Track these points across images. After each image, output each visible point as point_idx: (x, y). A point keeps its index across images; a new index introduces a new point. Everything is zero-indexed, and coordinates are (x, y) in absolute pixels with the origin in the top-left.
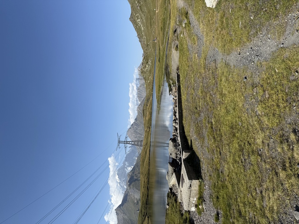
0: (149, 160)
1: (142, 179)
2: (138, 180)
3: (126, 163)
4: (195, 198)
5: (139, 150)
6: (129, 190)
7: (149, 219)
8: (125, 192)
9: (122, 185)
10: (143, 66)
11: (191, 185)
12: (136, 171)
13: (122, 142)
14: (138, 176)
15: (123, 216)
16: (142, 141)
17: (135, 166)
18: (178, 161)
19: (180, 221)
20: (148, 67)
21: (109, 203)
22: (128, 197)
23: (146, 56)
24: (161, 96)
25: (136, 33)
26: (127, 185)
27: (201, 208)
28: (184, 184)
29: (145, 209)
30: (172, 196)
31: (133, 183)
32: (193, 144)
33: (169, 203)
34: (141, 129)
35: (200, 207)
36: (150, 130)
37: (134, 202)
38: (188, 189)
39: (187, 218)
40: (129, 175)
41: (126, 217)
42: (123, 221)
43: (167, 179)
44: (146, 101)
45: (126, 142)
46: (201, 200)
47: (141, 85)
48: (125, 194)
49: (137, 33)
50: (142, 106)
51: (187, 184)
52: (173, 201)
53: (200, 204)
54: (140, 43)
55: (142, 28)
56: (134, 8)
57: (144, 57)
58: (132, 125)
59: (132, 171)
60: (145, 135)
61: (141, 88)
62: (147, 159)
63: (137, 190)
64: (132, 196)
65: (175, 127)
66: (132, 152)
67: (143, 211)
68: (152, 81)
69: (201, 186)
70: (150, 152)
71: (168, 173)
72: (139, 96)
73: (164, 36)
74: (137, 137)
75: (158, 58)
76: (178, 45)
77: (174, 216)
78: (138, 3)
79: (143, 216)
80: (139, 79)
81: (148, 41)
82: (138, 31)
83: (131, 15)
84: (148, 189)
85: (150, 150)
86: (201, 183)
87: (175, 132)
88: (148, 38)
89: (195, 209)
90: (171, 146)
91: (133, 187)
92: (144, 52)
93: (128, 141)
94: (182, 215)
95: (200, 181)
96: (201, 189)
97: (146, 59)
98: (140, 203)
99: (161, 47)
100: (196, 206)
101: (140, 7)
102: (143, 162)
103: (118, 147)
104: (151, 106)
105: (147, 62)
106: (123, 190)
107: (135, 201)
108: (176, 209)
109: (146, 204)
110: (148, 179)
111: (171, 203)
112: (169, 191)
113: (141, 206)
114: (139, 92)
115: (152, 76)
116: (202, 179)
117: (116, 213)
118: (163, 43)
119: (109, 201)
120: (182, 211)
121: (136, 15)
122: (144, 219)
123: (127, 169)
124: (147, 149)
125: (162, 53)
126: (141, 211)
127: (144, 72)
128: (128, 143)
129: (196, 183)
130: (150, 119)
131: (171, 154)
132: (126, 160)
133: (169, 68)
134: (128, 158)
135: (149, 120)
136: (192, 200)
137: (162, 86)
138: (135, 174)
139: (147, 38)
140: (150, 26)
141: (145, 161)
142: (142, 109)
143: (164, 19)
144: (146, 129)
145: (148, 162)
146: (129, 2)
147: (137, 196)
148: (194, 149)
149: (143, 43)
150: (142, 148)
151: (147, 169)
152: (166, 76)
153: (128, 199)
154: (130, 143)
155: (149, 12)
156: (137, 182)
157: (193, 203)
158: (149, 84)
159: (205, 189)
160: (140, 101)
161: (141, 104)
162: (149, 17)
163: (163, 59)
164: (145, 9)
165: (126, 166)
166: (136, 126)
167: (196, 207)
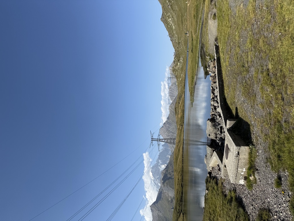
0: (183, 157)
1: (176, 176)
2: (172, 179)
3: (160, 161)
4: (244, 169)
5: (172, 148)
6: (163, 188)
7: (184, 216)
8: (159, 189)
9: (156, 182)
10: (174, 64)
11: (238, 153)
12: (169, 169)
13: (155, 140)
14: (172, 175)
15: (158, 213)
16: (174, 139)
17: (168, 164)
18: (218, 141)
19: (223, 202)
20: (180, 64)
21: (143, 198)
22: (162, 195)
23: (178, 54)
24: (194, 87)
25: (167, 32)
26: (161, 182)
27: (252, 180)
28: (230, 154)
29: (180, 206)
30: (212, 180)
31: (167, 181)
32: (238, 111)
33: (208, 188)
34: (174, 127)
35: (252, 178)
36: (183, 128)
37: (168, 200)
38: (235, 157)
39: (232, 198)
40: (163, 173)
41: (161, 214)
42: (157, 218)
43: (205, 163)
44: (178, 99)
45: (159, 140)
46: (253, 170)
47: (173, 84)
48: (159, 191)
49: (169, 32)
50: (174, 105)
51: (234, 152)
52: (214, 184)
53: (251, 175)
54: (171, 42)
55: (174, 27)
56: (165, 8)
57: (176, 55)
58: (165, 123)
59: (166, 169)
60: (178, 133)
61: (173, 87)
62: (180, 157)
63: (171, 189)
64: (166, 194)
65: (214, 105)
66: (165, 151)
67: (178, 208)
68: (184, 79)
69: (252, 153)
70: (183, 149)
71: (206, 156)
72: (171, 95)
73: (197, 23)
74: (169, 136)
75: (191, 48)
76: (216, 13)
77: (216, 199)
78: (169, 2)
79: (178, 213)
80: (171, 78)
81: (180, 39)
82: (169, 30)
83: (162, 15)
84: (182, 186)
85: (183, 147)
86: (251, 150)
87: (213, 111)
88: (180, 36)
89: (244, 182)
90: (209, 127)
91: (167, 185)
92: (175, 51)
93: (161, 139)
94: (226, 196)
95: (250, 148)
96: (251, 157)
97: (178, 57)
98: (174, 202)
99: (194, 36)
100: (246, 178)
101: (171, 6)
102: (177, 159)
103: (152, 145)
104: (183, 103)
105: (179, 60)
106: (157, 188)
107: (170, 199)
108: (218, 192)
109: (181, 201)
110: (182, 176)
111: (211, 186)
112: (208, 175)
113: (176, 203)
114: (170, 91)
115: (184, 73)
116: (253, 145)
117: (151, 209)
118: (196, 32)
119: (144, 197)
120: (225, 192)
121: (167, 15)
122: (179, 215)
123: (160, 167)
124: (180, 147)
125: (195, 42)
126: (176, 208)
127: (175, 70)
128: (161, 140)
129: (245, 150)
130: (183, 117)
131: (209, 135)
132: (159, 158)
133: (205, 47)
134: (161, 156)
135: (181, 117)
136: (240, 171)
137: (196, 76)
138: (168, 172)
139: (178, 36)
140: (181, 24)
141: (179, 159)
142: (174, 107)
143: (197, 6)
144: (178, 127)
145: (181, 160)
146: (160, 2)
147: (171, 194)
148: (240, 116)
149: (175, 42)
150: (175, 146)
151: (181, 167)
152: (201, 58)
153: (162, 197)
154: (163, 140)
155: (180, 10)
156: (170, 180)
157: (242, 175)
158: (180, 82)
159: (258, 156)
160: (171, 100)
161: (172, 103)
162: (180, 14)
163: (196, 47)
164: (176, 8)
165: (159, 164)
166: (168, 125)
167: (246, 180)
